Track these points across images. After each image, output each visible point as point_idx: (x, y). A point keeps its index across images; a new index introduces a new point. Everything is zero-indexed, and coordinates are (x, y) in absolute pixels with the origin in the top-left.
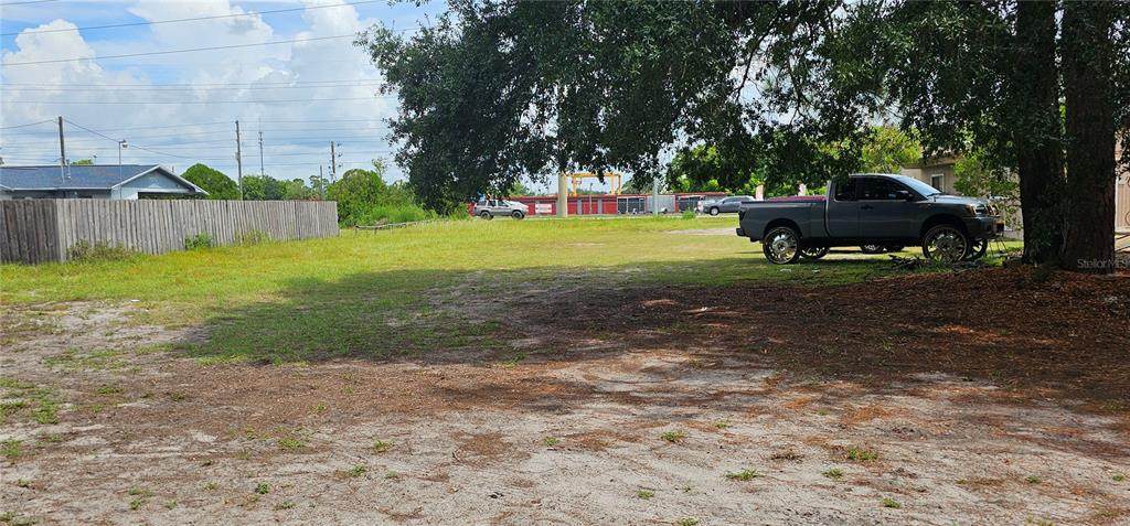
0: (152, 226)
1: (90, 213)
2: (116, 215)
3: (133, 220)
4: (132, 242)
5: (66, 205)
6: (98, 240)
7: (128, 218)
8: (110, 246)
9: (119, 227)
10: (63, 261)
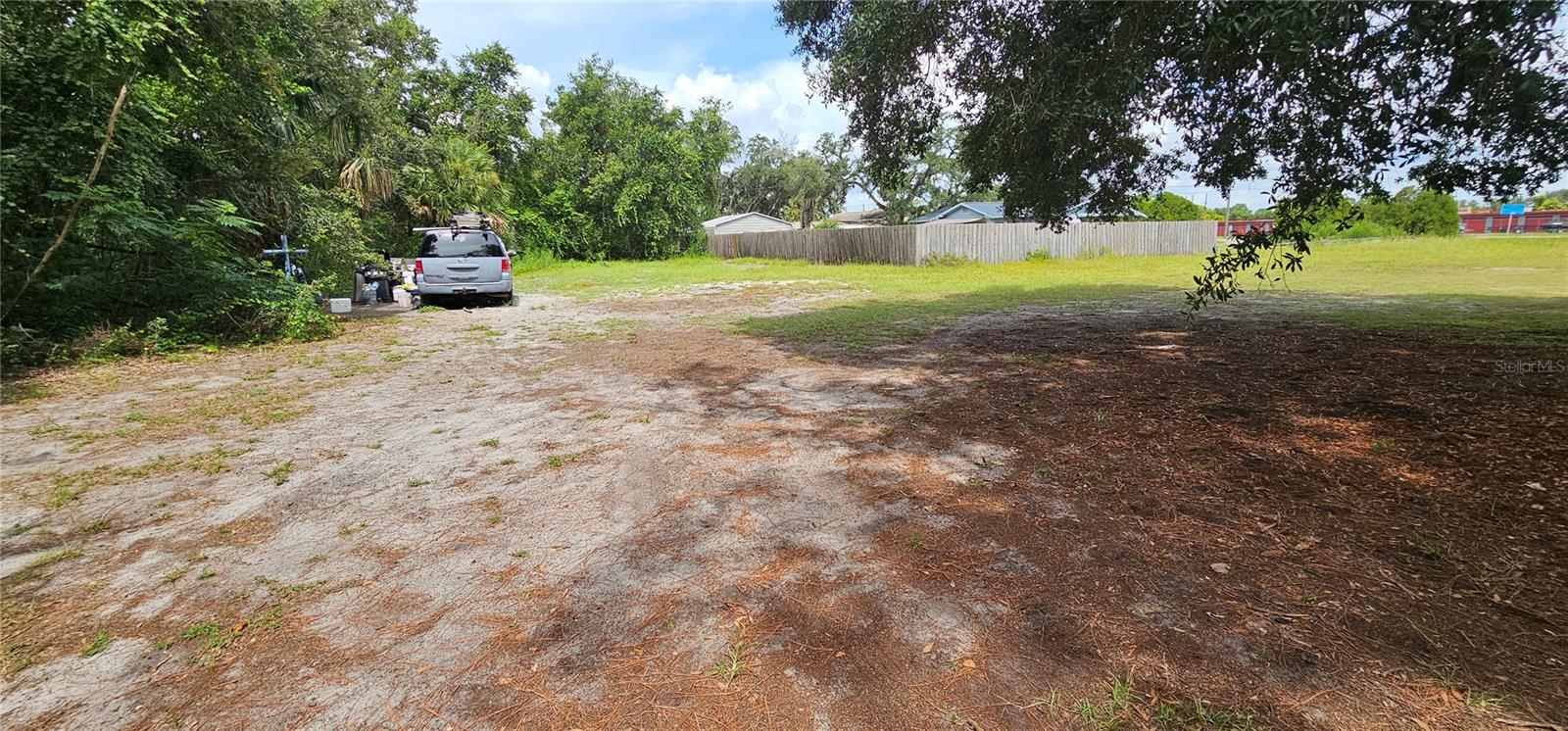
0: (996, 242)
1: (943, 233)
2: (964, 235)
3: (979, 238)
4: (977, 253)
5: (924, 229)
6: (947, 251)
7: (975, 236)
8: (957, 256)
9: (966, 243)
10: (918, 265)
